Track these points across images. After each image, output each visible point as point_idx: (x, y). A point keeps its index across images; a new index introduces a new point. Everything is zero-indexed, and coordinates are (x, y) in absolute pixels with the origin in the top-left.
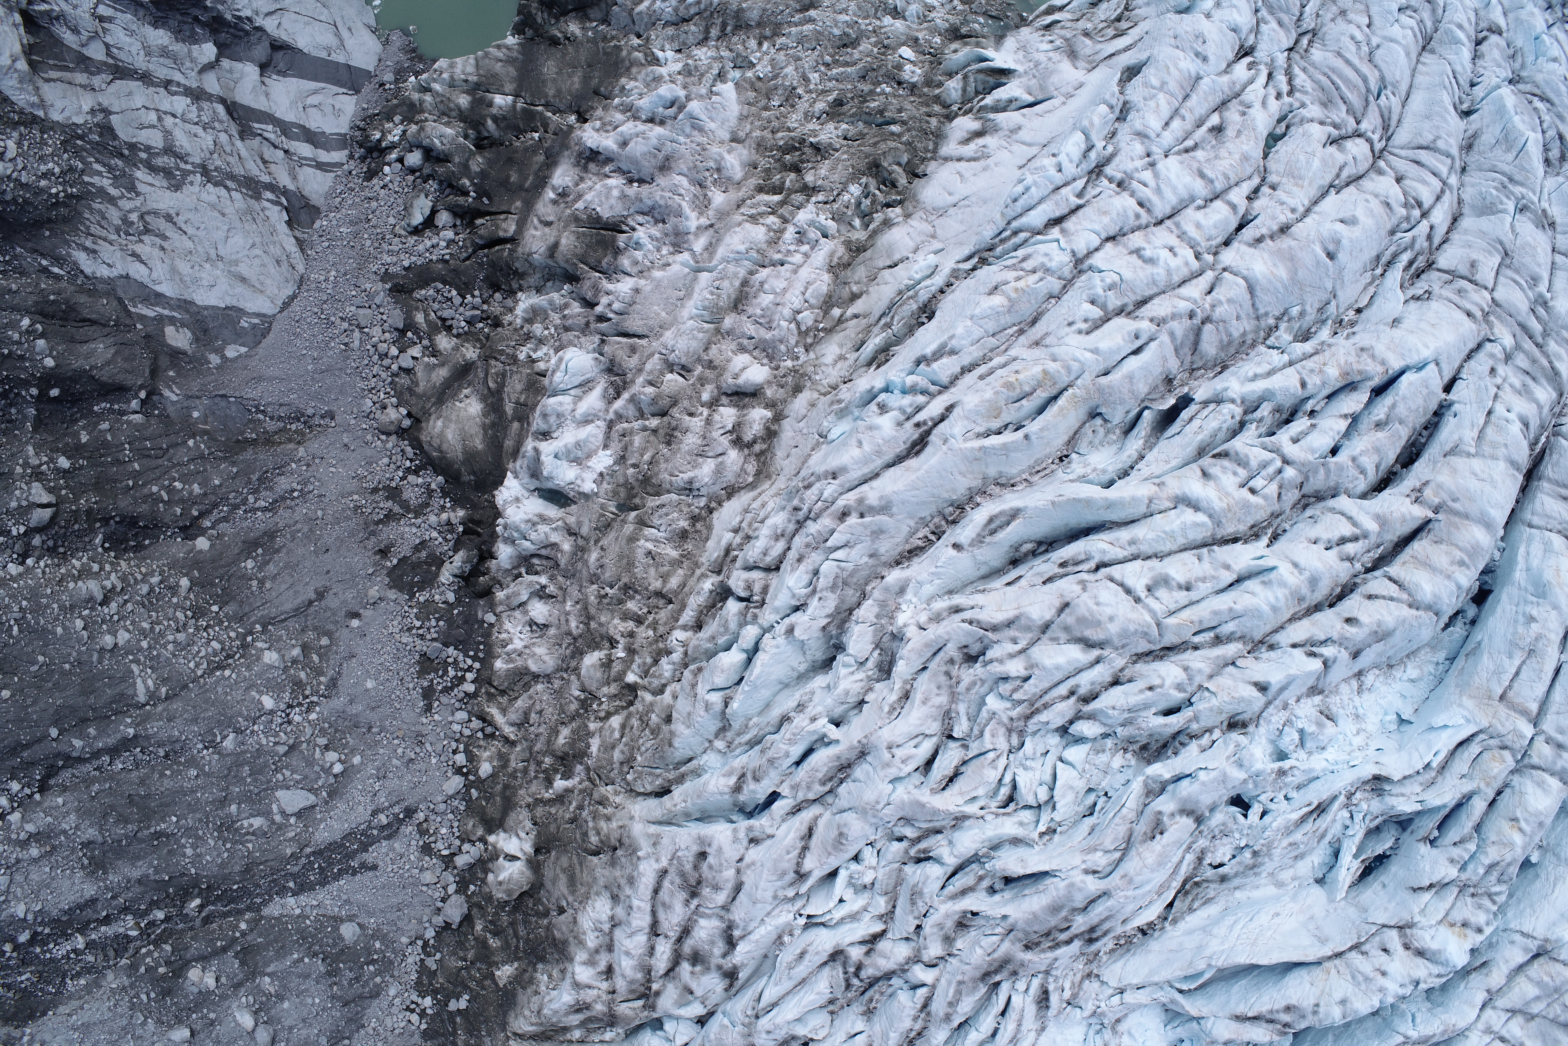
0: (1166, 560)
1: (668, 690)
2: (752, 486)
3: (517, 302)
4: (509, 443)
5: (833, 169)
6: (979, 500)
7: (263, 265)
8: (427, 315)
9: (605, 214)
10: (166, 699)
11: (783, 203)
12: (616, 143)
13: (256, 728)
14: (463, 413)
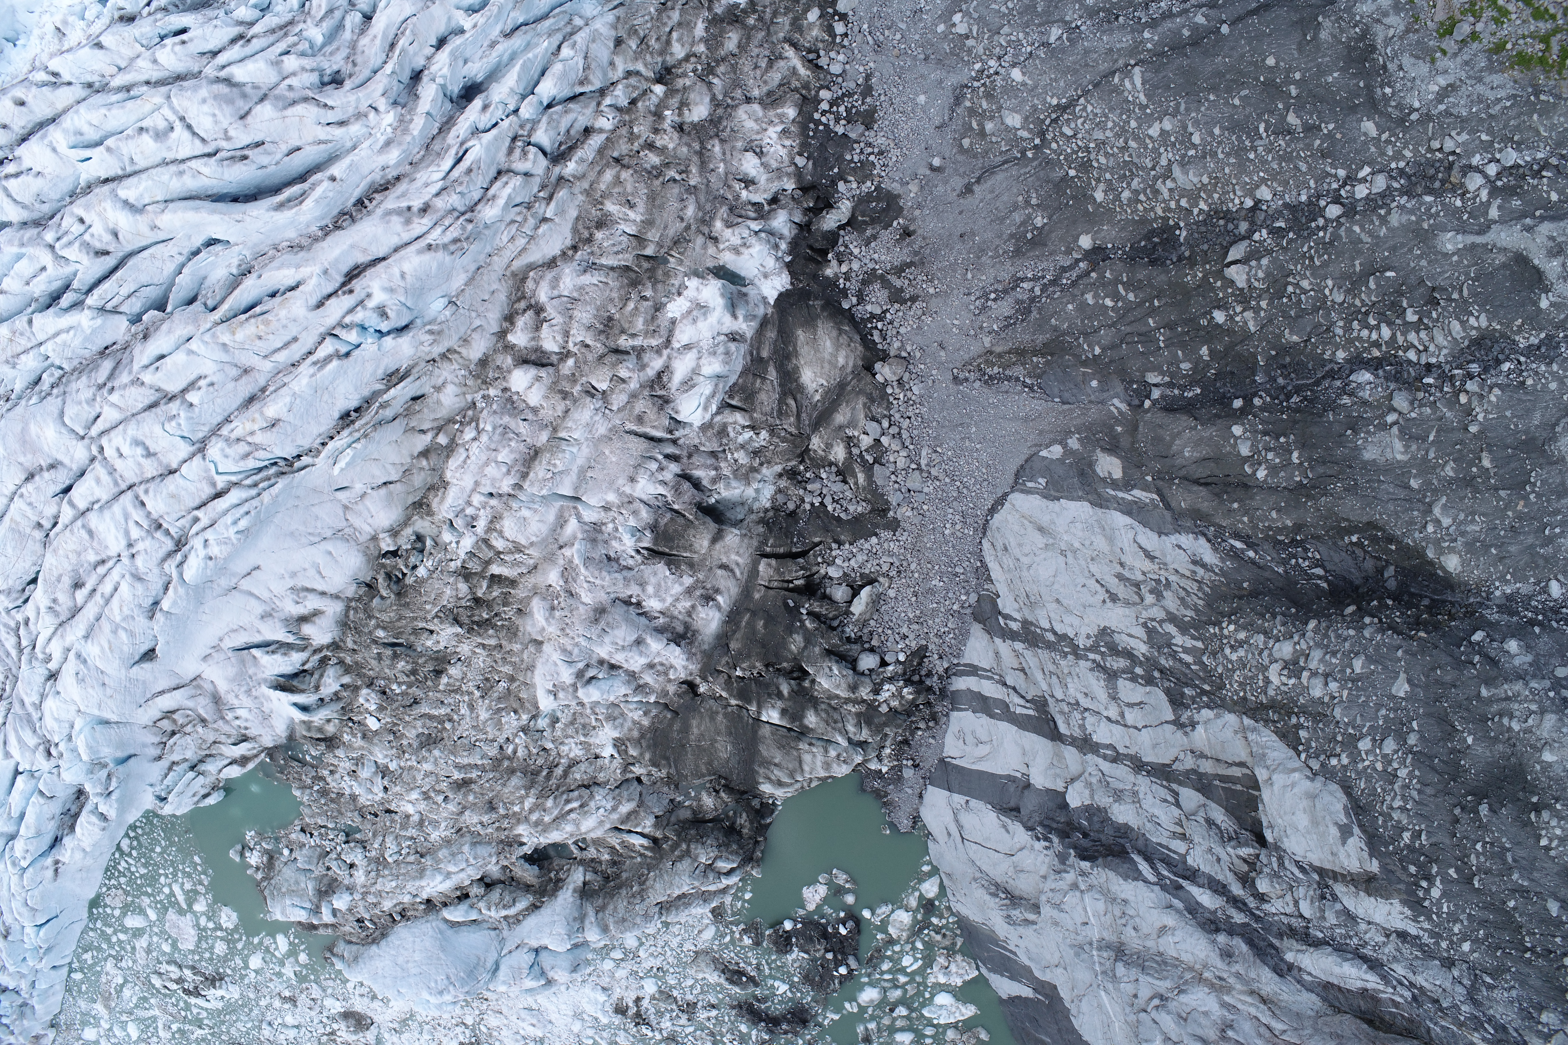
0: (158, 159)
1: (620, 72)
2: (531, 267)
3: (773, 499)
4: (771, 334)
5: (439, 595)
6: (320, 233)
7: (1020, 545)
8: (856, 483)
9: (661, 568)
10: (1113, 73)
11: (488, 563)
12: (647, 645)
13: (1029, 49)
14: (818, 370)
